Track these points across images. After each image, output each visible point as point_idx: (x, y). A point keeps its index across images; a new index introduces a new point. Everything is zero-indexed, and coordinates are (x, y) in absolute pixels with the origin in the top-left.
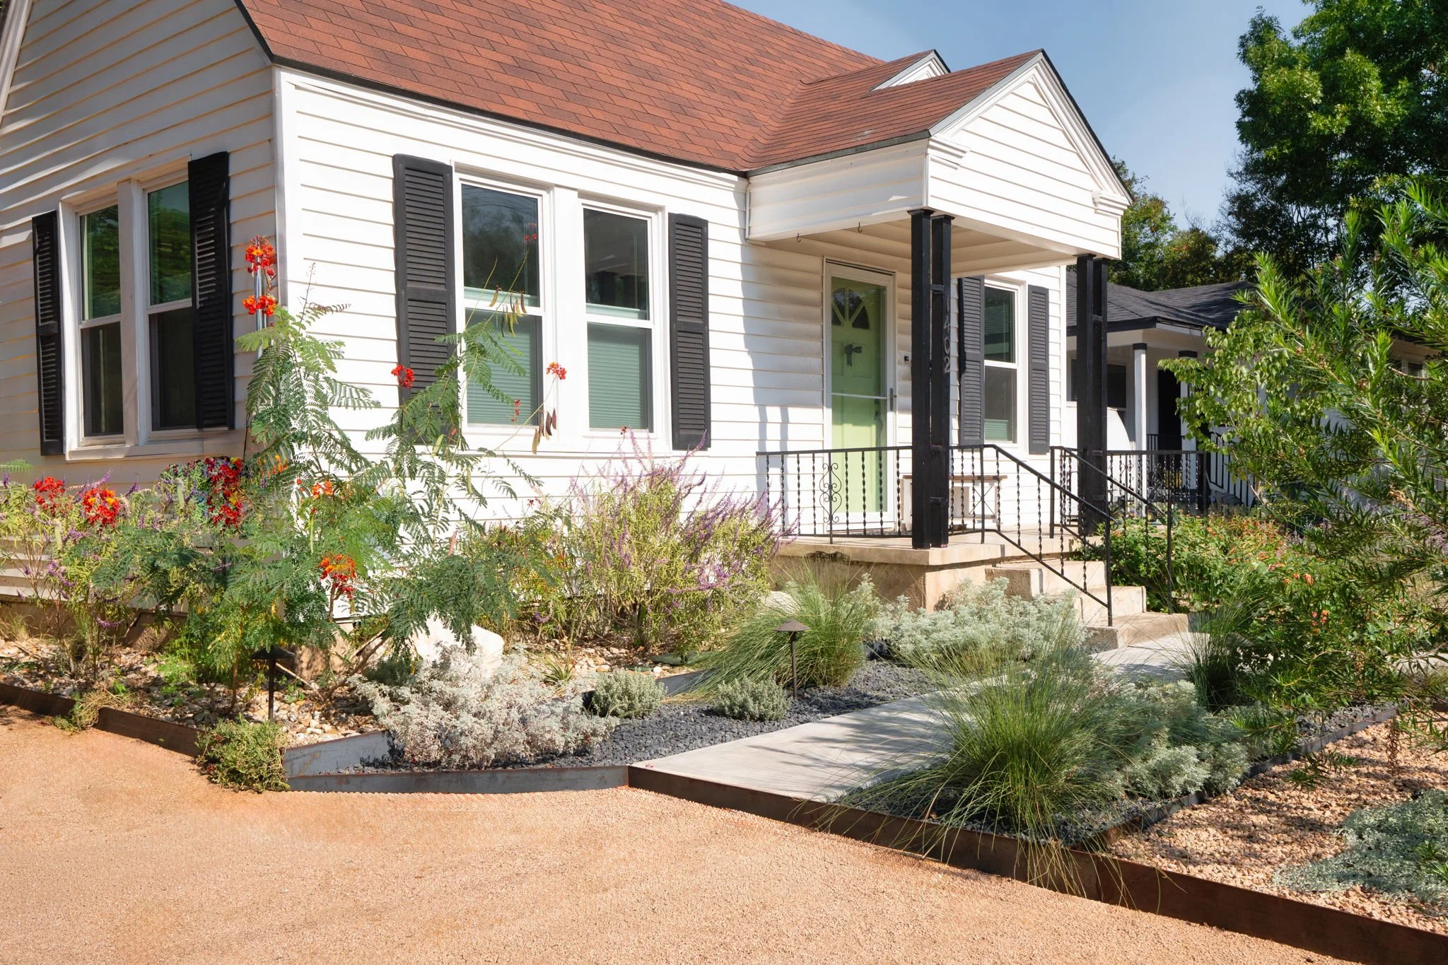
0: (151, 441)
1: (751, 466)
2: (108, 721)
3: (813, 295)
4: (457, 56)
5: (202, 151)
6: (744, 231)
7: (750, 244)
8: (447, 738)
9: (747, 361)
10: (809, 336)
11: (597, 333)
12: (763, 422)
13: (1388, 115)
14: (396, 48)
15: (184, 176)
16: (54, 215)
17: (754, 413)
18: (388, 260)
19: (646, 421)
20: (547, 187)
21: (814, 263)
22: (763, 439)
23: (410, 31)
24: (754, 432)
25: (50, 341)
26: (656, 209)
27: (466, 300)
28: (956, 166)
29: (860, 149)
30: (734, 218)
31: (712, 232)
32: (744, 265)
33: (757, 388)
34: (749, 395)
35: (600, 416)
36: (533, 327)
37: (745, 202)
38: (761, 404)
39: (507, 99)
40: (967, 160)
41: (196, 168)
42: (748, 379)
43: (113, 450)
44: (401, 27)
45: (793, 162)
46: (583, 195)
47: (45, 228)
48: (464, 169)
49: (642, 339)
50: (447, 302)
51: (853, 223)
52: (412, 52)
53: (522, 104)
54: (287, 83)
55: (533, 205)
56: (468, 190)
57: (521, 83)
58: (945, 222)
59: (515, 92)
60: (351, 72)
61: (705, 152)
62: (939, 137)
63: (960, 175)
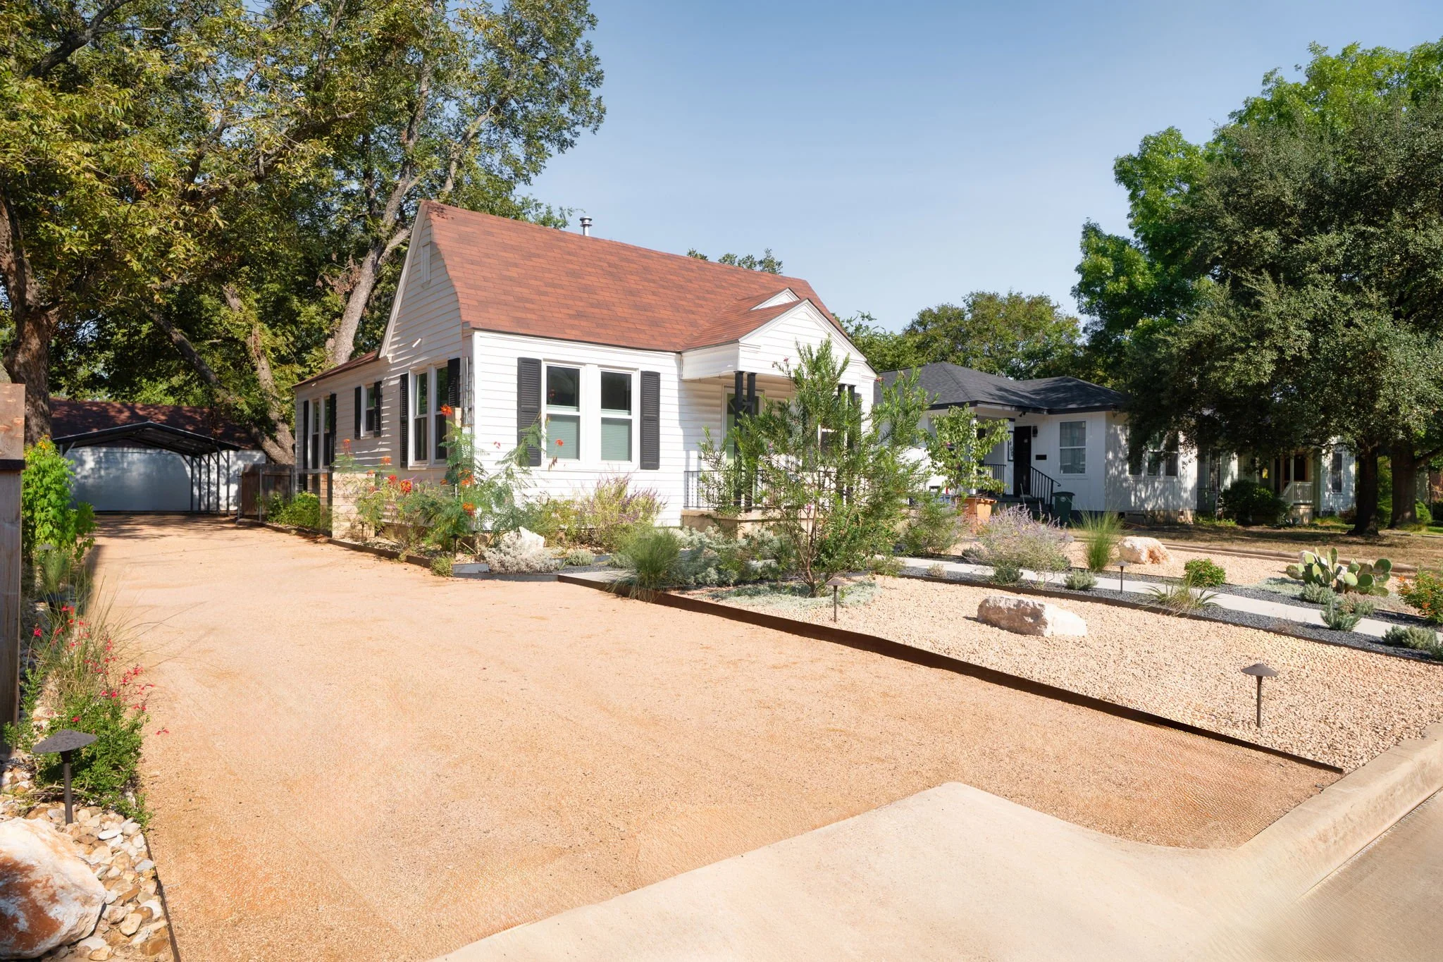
0: (435, 463)
1: (682, 477)
2: (410, 560)
3: (718, 402)
4: (550, 315)
5: (453, 357)
6: (680, 376)
7: (682, 381)
8: (502, 564)
9: (680, 432)
10: (715, 420)
11: (605, 421)
12: (688, 458)
13: (1147, 284)
14: (523, 315)
15: (446, 365)
16: (407, 375)
17: (684, 454)
18: (515, 397)
19: (630, 458)
20: (584, 364)
21: (718, 388)
22: (687, 465)
23: (531, 306)
24: (684, 462)
25: (404, 423)
26: (635, 369)
27: (546, 410)
29: (717, 345)
30: (675, 371)
31: (662, 378)
32: (679, 390)
33: (685, 443)
34: (681, 446)
35: (607, 454)
36: (576, 419)
37: (680, 364)
38: (688, 451)
39: (567, 331)
40: (762, 349)
41: (450, 362)
42: (681, 439)
43: (423, 466)
44: (528, 305)
45: (696, 348)
46: (600, 366)
47: (404, 379)
48: (545, 360)
49: (628, 423)
50: (537, 411)
51: (717, 375)
52: (529, 316)
53: (574, 332)
54: (477, 335)
55: (577, 371)
56: (549, 368)
57: (576, 322)
58: (752, 376)
59: (572, 327)
60: (501, 329)
61: (661, 344)
62: (744, 342)
63: (760, 355)
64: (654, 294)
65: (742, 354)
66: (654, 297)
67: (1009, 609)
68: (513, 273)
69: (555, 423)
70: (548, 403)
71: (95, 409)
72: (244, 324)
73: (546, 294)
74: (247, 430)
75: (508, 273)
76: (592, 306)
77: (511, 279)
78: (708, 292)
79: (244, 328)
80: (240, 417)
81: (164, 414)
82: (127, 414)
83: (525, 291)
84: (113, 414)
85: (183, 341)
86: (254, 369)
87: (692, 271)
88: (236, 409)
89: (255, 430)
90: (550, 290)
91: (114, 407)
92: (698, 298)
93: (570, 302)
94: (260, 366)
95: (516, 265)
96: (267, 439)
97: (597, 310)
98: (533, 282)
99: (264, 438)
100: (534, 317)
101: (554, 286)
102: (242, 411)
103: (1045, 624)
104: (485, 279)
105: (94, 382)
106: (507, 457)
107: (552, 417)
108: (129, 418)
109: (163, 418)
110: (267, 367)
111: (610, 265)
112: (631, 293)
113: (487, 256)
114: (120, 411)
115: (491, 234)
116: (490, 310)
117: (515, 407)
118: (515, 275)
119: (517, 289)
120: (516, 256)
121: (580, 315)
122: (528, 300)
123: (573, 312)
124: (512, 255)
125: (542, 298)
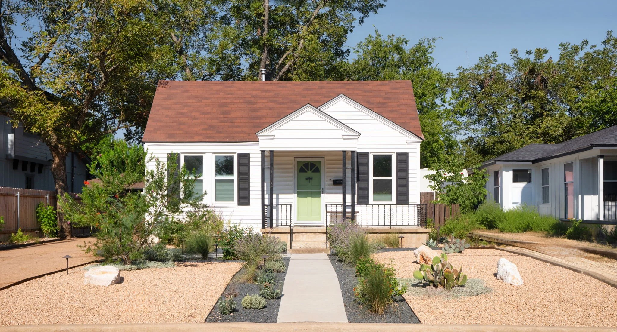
3: (290, 166)
4: (192, 130)
11: (217, 181)
19: (232, 200)
20: (205, 153)
21: (291, 158)
23: (184, 127)
26: (235, 153)
28: (272, 139)
31: (251, 156)
35: (218, 198)
36: (201, 181)
39: (196, 137)
44: (182, 127)
46: (213, 153)
48: (182, 153)
49: (231, 181)
52: (178, 132)
53: (199, 137)
54: (146, 145)
55: (202, 157)
56: (186, 157)
57: (205, 132)
58: (272, 152)
59: (201, 135)
60: (157, 141)
62: (260, 134)
63: (275, 141)
65: (260, 141)
66: (269, 111)
68: (186, 110)
73: (197, 119)
75: (183, 111)
76: (222, 121)
77: (182, 114)
83: (187, 119)
90: (201, 116)
93: (210, 121)
95: (190, 106)
97: (223, 124)
98: (193, 114)
100: (181, 132)
101: (205, 114)
104: (167, 116)
111: (252, 96)
112: (254, 111)
113: (176, 104)
116: (158, 132)
119: (181, 119)
120: (194, 101)
121: (211, 127)
122: (184, 124)
123: (206, 127)
124: (191, 101)
125: (194, 121)
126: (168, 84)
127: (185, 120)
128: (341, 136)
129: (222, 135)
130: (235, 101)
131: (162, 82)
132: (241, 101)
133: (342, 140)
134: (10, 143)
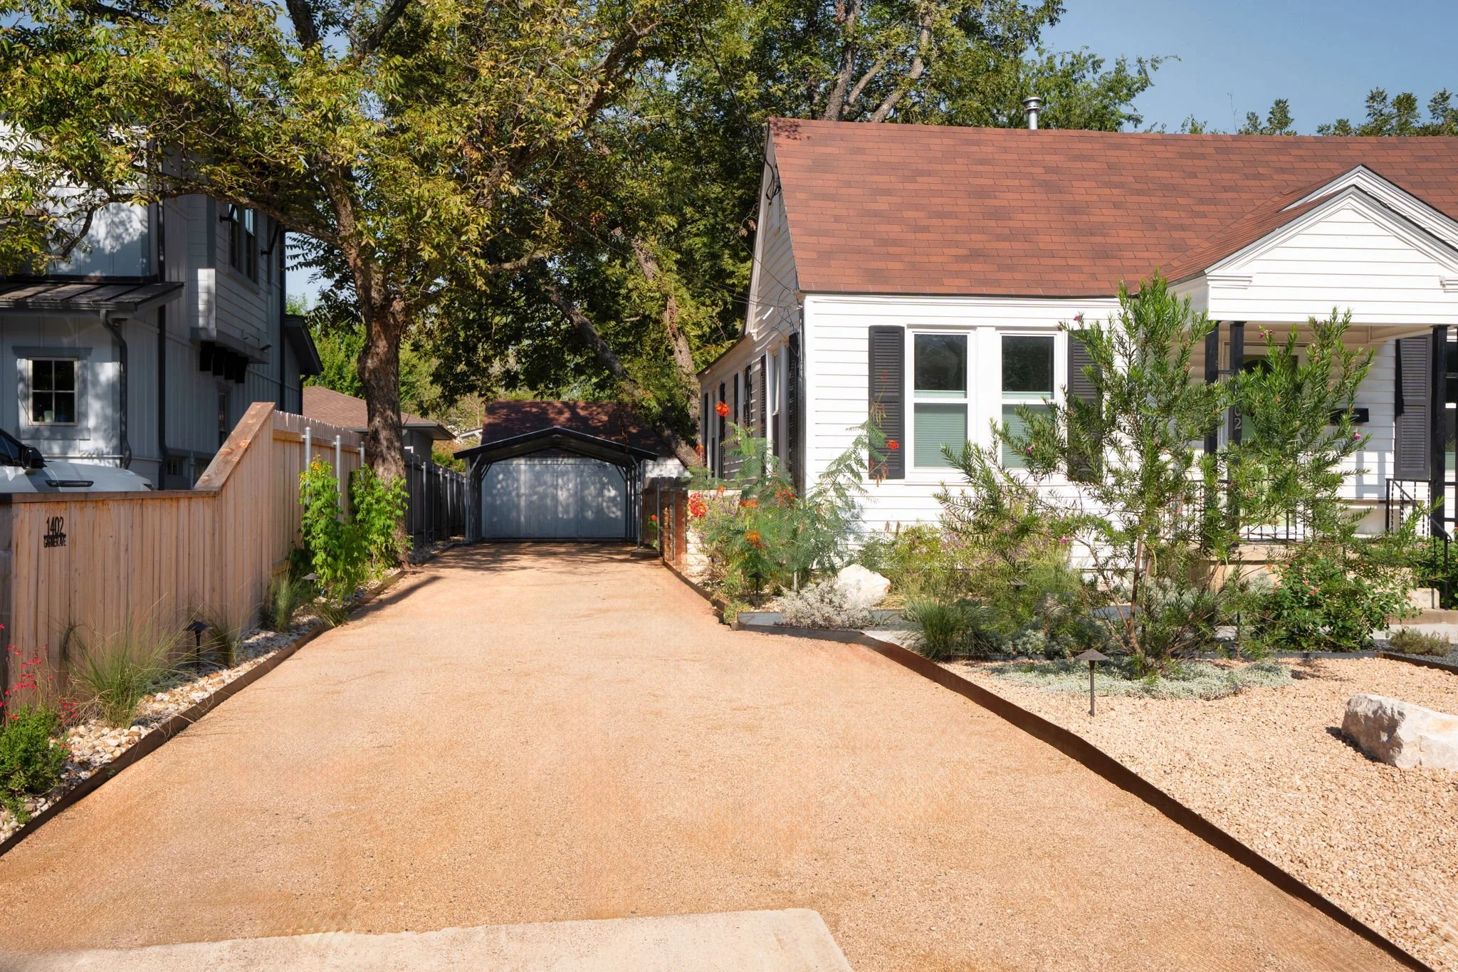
4: (925, 259)
5: (793, 331)
8: (796, 614)
14: (883, 265)
16: (765, 357)
18: (864, 382)
20: (973, 328)
23: (898, 250)
25: (764, 421)
26: (1060, 329)
27: (913, 397)
28: (1245, 288)
36: (963, 409)
39: (945, 281)
44: (893, 250)
46: (998, 328)
48: (910, 326)
49: (1049, 410)
50: (898, 402)
52: (891, 265)
53: (957, 282)
54: (809, 301)
55: (964, 338)
56: (918, 338)
57: (966, 267)
58: (1238, 326)
59: (957, 275)
60: (842, 289)
61: (1106, 285)
62: (1217, 272)
63: (1251, 293)
64: (1116, 206)
65: (1212, 293)
66: (1114, 212)
67: (1366, 717)
68: (882, 204)
69: (926, 417)
70: (917, 387)
71: (534, 410)
72: (658, 295)
73: (926, 229)
74: (657, 432)
75: (874, 206)
76: (999, 238)
77: (876, 214)
78: (1226, 189)
79: (658, 300)
80: (646, 416)
81: (606, 414)
82: (567, 415)
83: (896, 228)
84: (552, 416)
85: (585, 324)
86: (671, 352)
87: (1203, 157)
88: (643, 406)
89: (667, 432)
90: (935, 222)
91: (554, 407)
92: (1202, 201)
93: (965, 237)
94: (677, 349)
95: (889, 192)
96: (683, 443)
97: (1006, 245)
98: (908, 214)
99: (678, 443)
100: (898, 266)
101: (942, 215)
102: (649, 409)
103: (1399, 745)
104: (837, 219)
105: (510, 380)
106: (834, 468)
107: (919, 408)
108: (569, 420)
109: (605, 418)
110: (685, 349)
111: (1048, 170)
112: (1074, 210)
113: (848, 184)
114: (561, 412)
115: (861, 151)
116: (833, 263)
117: (865, 394)
118: (884, 207)
119: (882, 228)
120: (893, 178)
121: (975, 255)
122: (895, 243)
123: (964, 252)
124: (886, 179)
125: (919, 235)
126: (799, 129)
127: (894, 230)
128: (1437, 281)
129: (1018, 276)
130: (1009, 182)
131: (780, 124)
132: (1024, 182)
133: (1441, 295)
134: (203, 297)
